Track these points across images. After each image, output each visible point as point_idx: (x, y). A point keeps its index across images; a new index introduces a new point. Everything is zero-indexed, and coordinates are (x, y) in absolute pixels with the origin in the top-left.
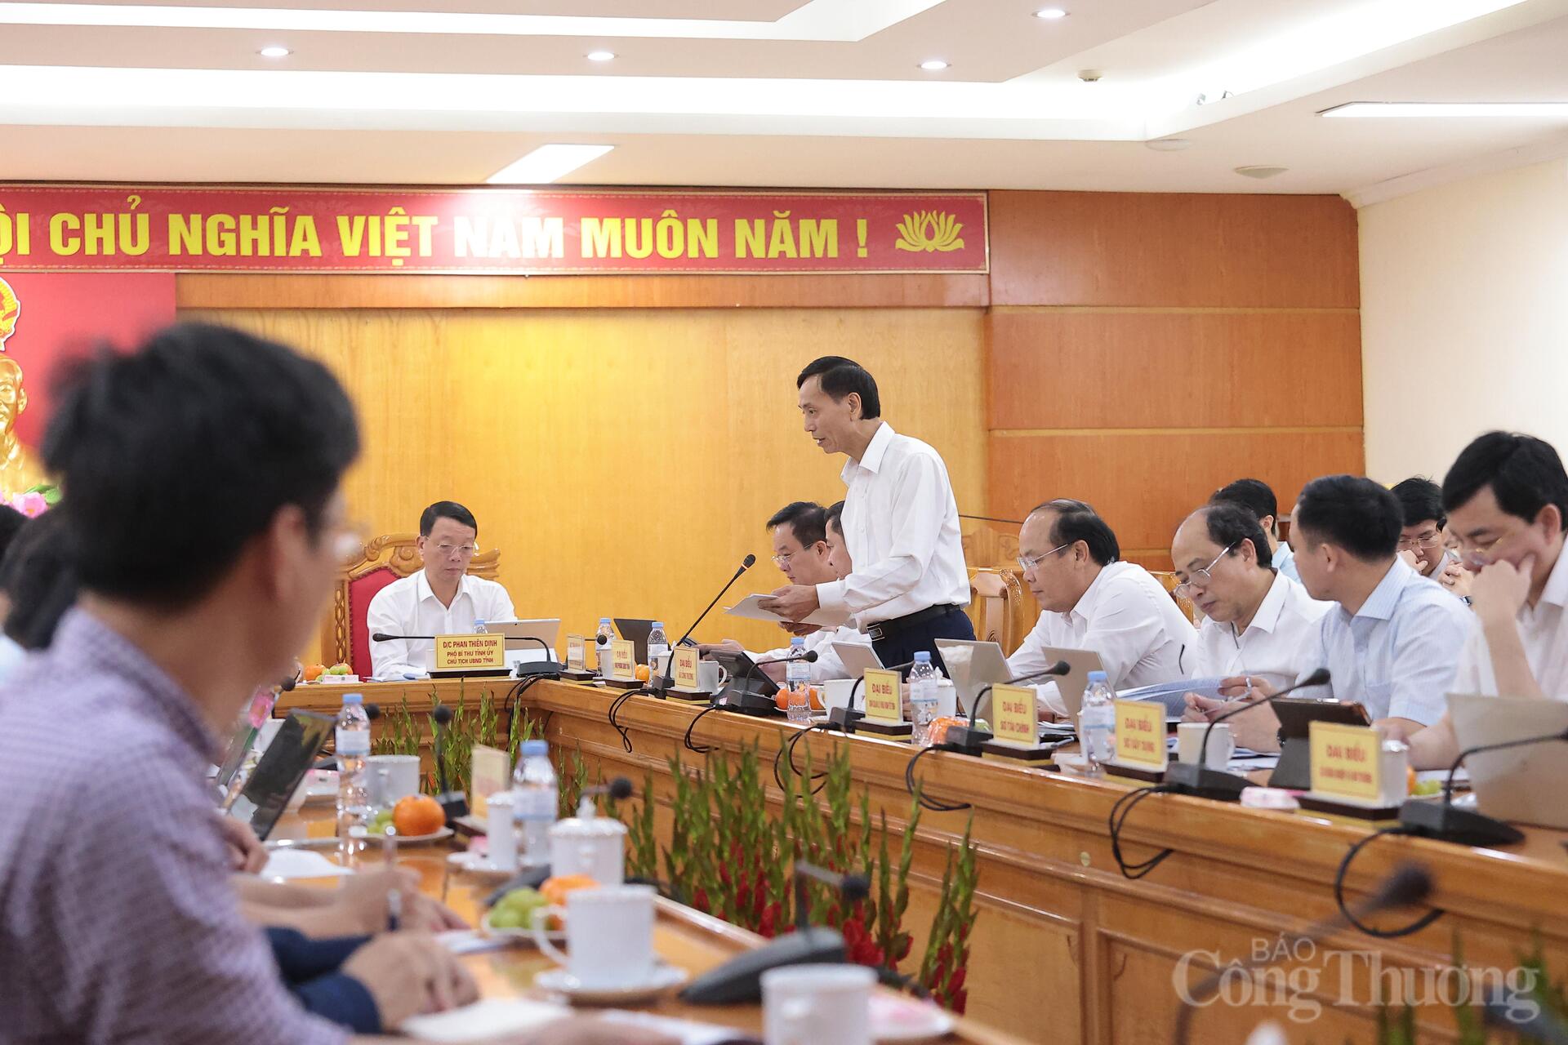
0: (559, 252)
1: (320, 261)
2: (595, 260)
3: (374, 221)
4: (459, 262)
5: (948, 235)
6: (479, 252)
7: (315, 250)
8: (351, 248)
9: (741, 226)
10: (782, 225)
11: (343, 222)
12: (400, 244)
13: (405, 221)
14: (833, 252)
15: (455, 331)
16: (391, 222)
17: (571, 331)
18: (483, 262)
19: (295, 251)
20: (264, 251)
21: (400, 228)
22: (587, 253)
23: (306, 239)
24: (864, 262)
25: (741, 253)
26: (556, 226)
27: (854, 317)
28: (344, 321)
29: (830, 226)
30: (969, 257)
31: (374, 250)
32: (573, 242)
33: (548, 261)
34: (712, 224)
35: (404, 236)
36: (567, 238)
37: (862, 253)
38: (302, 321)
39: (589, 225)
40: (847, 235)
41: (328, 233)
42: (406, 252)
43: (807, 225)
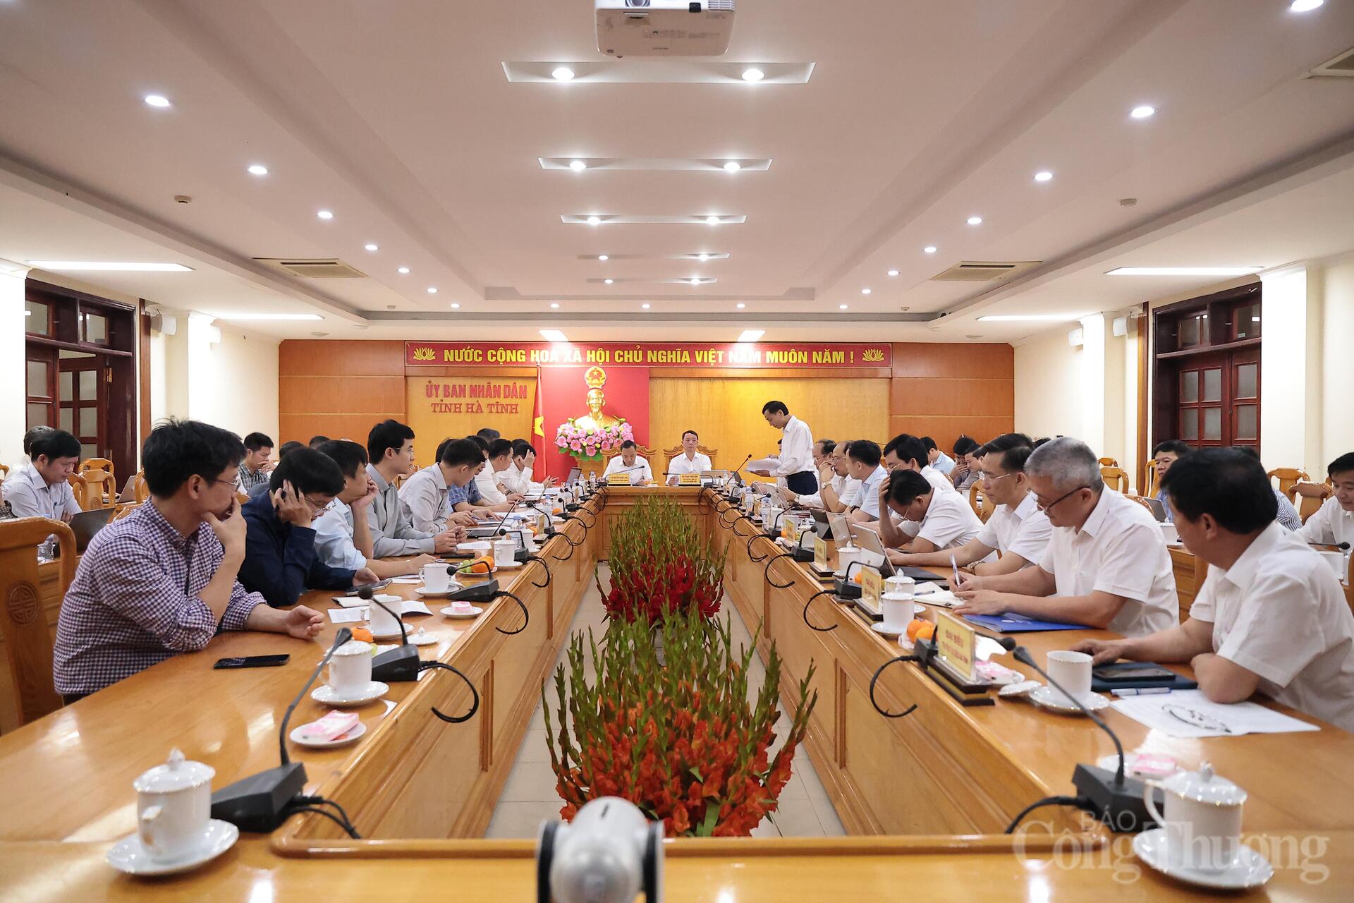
0: (759, 361)
1: (690, 364)
2: (770, 364)
3: (706, 352)
4: (730, 364)
5: (879, 356)
6: (736, 361)
7: (689, 361)
8: (699, 360)
9: (815, 354)
10: (827, 353)
11: (697, 353)
12: (713, 359)
13: (714, 352)
14: (843, 361)
15: (728, 384)
16: (710, 353)
17: (764, 384)
18: (737, 364)
19: (683, 361)
20: (674, 361)
21: (713, 354)
22: (768, 361)
23: (686, 357)
24: (853, 364)
25: (814, 361)
26: (759, 354)
27: (849, 381)
28: (697, 381)
29: (842, 354)
30: (886, 363)
31: (706, 360)
32: (764, 358)
33: (756, 364)
34: (806, 353)
35: (714, 357)
36: (762, 357)
37: (852, 361)
38: (685, 381)
39: (769, 353)
40: (847, 356)
41: (692, 356)
42: (714, 361)
43: (835, 353)
